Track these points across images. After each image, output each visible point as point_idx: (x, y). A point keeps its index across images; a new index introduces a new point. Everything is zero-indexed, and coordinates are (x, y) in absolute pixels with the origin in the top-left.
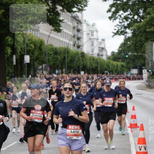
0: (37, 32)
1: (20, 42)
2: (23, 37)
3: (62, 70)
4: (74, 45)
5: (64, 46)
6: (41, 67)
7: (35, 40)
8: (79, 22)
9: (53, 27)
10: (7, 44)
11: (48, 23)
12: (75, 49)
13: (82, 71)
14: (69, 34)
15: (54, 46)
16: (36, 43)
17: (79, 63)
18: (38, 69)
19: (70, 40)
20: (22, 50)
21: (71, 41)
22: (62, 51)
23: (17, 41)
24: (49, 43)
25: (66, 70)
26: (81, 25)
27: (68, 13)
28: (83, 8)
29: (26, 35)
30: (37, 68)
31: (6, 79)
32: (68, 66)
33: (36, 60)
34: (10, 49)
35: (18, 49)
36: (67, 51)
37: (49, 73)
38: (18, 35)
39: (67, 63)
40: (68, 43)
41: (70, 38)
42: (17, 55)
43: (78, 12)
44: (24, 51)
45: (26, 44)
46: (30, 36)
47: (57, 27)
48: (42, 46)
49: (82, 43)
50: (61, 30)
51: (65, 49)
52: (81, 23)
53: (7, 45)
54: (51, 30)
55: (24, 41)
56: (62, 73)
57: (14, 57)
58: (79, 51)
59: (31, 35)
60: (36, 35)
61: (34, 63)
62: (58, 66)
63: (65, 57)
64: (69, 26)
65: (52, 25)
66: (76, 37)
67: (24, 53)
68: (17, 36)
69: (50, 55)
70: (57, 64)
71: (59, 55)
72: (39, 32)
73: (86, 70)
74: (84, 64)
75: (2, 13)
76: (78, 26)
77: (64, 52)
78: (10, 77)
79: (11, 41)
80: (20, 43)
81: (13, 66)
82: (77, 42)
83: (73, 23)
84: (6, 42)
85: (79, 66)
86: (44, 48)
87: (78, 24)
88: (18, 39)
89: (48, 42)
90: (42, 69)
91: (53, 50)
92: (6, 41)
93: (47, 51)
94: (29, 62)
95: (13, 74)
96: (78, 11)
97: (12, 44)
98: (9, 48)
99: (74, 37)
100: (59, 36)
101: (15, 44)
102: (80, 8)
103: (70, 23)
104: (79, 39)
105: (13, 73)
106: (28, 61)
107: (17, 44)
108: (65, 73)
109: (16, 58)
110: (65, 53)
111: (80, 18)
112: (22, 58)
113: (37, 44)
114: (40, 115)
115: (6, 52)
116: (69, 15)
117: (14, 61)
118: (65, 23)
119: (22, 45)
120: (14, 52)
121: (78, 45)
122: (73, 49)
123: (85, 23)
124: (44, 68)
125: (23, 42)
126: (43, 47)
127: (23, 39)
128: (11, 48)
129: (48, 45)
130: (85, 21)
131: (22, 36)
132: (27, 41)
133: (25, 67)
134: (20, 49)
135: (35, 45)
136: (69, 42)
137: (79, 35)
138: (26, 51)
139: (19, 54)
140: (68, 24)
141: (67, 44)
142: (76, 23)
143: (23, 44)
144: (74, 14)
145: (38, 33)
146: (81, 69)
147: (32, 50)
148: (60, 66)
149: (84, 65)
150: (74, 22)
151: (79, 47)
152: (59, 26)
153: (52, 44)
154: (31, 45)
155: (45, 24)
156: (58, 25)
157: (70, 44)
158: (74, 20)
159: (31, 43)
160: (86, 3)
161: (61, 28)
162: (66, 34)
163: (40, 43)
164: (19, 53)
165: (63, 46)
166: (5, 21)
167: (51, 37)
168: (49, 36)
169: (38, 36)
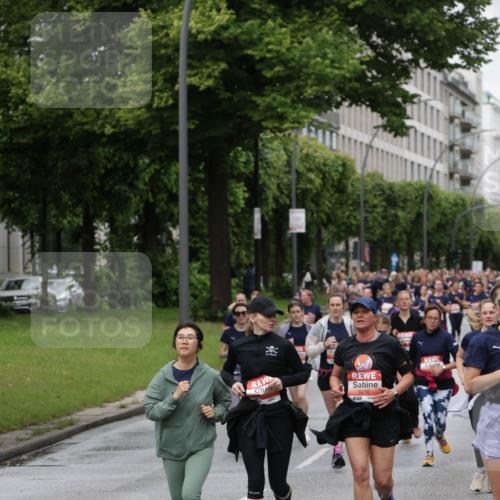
0: (331, 132)
1: (275, 165)
2: (285, 149)
3: (411, 258)
4: (451, 176)
5: (418, 178)
6: (341, 247)
7: (325, 160)
8: (469, 100)
9: (382, 116)
10: (236, 173)
11: (367, 106)
12: (455, 189)
13: (477, 259)
14: (435, 140)
15: (385, 178)
16: (327, 168)
17: (468, 234)
18: (333, 254)
19: (436, 161)
20: (282, 193)
21: (441, 162)
22: (411, 196)
23: (267, 163)
24: (369, 169)
25: (425, 257)
26: (473, 110)
27: (434, 73)
28: (482, 55)
29: (297, 144)
30: (328, 251)
31: (229, 286)
32: (429, 243)
33: (325, 225)
34: (245, 189)
35: (269, 188)
36: (426, 195)
37: (367, 267)
38: (269, 145)
39: (428, 233)
40: (432, 170)
41: (438, 154)
42: (265, 209)
43: (464, 67)
44: (289, 196)
45: (294, 173)
46: (310, 146)
47: (394, 118)
48: (348, 179)
49: (478, 170)
50: (408, 128)
51: (423, 188)
52: (475, 103)
53: (233, 177)
54: (377, 127)
55: (289, 164)
56: (412, 267)
57: (257, 215)
58: (468, 193)
59: (311, 143)
60: (328, 143)
61: (319, 233)
62: (397, 242)
63: (419, 215)
64: (435, 112)
65: (378, 112)
66: (457, 148)
67: (288, 202)
68: (267, 148)
69: (370, 210)
70: (396, 237)
71: (403, 209)
72: (337, 135)
73: (491, 256)
74: (481, 237)
75: (220, 73)
76: (463, 113)
77: (416, 198)
78: (242, 278)
79: (247, 163)
80: (275, 168)
81: (253, 242)
82: (460, 166)
83: (447, 104)
84: (232, 167)
85: (465, 242)
86: (353, 185)
87: (465, 108)
88: (271, 156)
89: (364, 165)
90: (345, 254)
91: (382, 190)
92: (230, 163)
93: (361, 193)
94: (303, 230)
95: (254, 270)
96: (464, 64)
97: (251, 173)
98: (242, 184)
99: (451, 148)
100: (401, 146)
101: (261, 172)
102: (473, 54)
103: (438, 105)
104: (466, 155)
105: (251, 265)
106: (300, 227)
107: (267, 173)
108: (419, 264)
109: (263, 218)
110: (422, 202)
111: (472, 88)
112: (280, 218)
113: (329, 173)
114: (373, 382)
115: (232, 199)
116: (435, 78)
117: (257, 226)
118: (422, 105)
119: (282, 175)
120: (256, 196)
121: (463, 174)
122: (446, 188)
123: (489, 103)
124: (351, 250)
125: (285, 166)
126: (350, 181)
127: (285, 157)
128: (245, 185)
129: (365, 174)
130: (489, 96)
131: (282, 147)
132: (297, 164)
133: (291, 246)
134: (274, 188)
135: (324, 177)
136: (435, 166)
137: (469, 142)
138: (293, 196)
139: (272, 205)
140: (432, 108)
141: (429, 172)
142: (458, 102)
143: (286, 173)
144: (453, 75)
145: (334, 135)
146: (472, 252)
147: (315, 191)
148: (402, 245)
149: (484, 240)
150: (452, 99)
151: (466, 181)
152: (403, 114)
153: (380, 171)
154: (312, 176)
155: (358, 108)
156: (397, 111)
157: (438, 172)
158: (451, 95)
159: (310, 170)
160: (493, 39)
161: (408, 123)
162: (426, 139)
163: (340, 169)
164: (271, 200)
165: (416, 179)
166: (230, 99)
167: (377, 149)
168: (370, 147)
169: (334, 146)
